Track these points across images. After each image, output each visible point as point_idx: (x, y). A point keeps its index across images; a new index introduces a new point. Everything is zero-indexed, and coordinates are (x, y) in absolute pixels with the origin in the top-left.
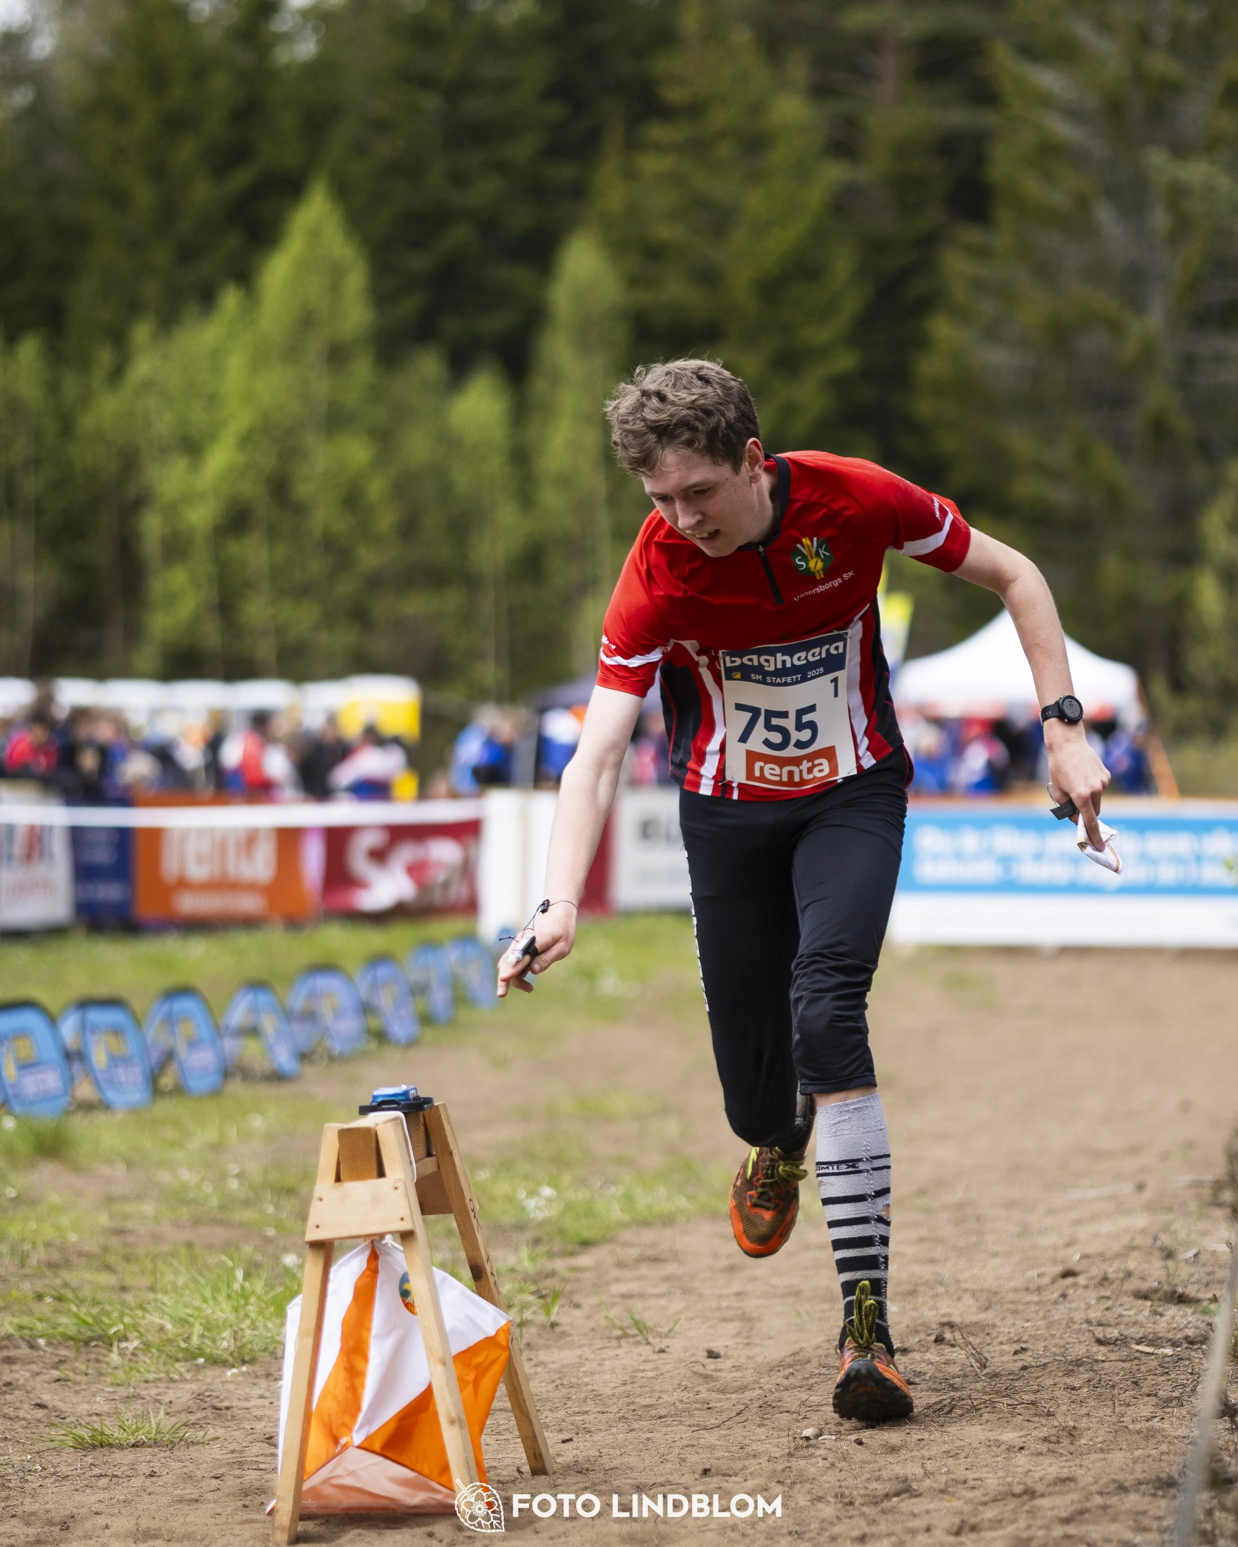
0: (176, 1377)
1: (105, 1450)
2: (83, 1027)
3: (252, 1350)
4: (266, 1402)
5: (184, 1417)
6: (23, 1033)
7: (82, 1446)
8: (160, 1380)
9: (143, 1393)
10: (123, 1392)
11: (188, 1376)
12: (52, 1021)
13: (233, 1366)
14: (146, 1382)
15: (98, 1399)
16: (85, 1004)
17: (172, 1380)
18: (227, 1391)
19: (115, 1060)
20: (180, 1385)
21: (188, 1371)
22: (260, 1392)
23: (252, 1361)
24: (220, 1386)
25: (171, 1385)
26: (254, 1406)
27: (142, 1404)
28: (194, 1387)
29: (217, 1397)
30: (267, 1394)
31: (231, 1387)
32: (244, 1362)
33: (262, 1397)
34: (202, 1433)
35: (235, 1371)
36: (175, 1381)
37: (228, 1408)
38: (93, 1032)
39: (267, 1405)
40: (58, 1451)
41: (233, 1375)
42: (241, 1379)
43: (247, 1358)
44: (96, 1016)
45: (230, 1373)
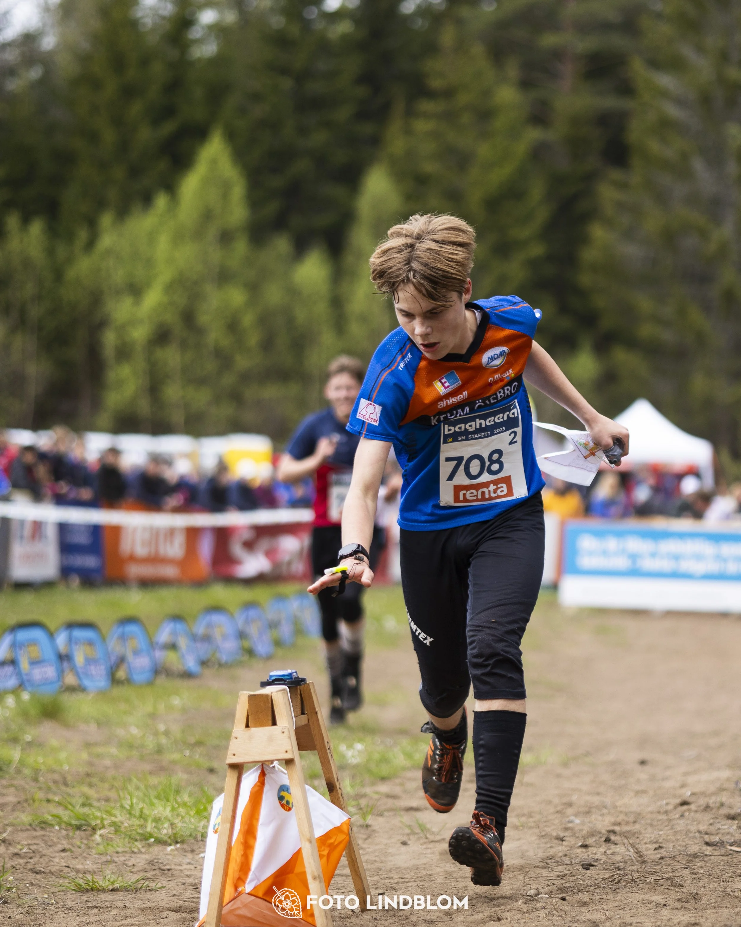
0: (136, 850)
1: (95, 893)
2: (70, 640)
3: (182, 835)
4: (192, 867)
5: (142, 874)
6: (33, 642)
7: (81, 890)
8: (126, 852)
9: (116, 859)
10: (104, 859)
11: (143, 850)
12: (51, 635)
13: (170, 845)
14: (117, 853)
15: (88, 862)
16: (71, 626)
17: (133, 852)
18: (168, 859)
19: (89, 661)
20: (139, 856)
21: (143, 847)
22: (188, 861)
23: (183, 842)
24: (163, 856)
25: (133, 855)
26: (185, 869)
27: (116, 866)
28: (147, 856)
29: (162, 863)
30: (192, 862)
31: (170, 857)
32: (177, 842)
33: (189, 864)
34: (154, 884)
35: (172, 847)
36: (135, 853)
37: (169, 870)
38: (76, 643)
39: (193, 868)
40: (65, 892)
41: (172, 850)
42: (176, 852)
43: (179, 840)
44: (78, 633)
45: (169, 848)
